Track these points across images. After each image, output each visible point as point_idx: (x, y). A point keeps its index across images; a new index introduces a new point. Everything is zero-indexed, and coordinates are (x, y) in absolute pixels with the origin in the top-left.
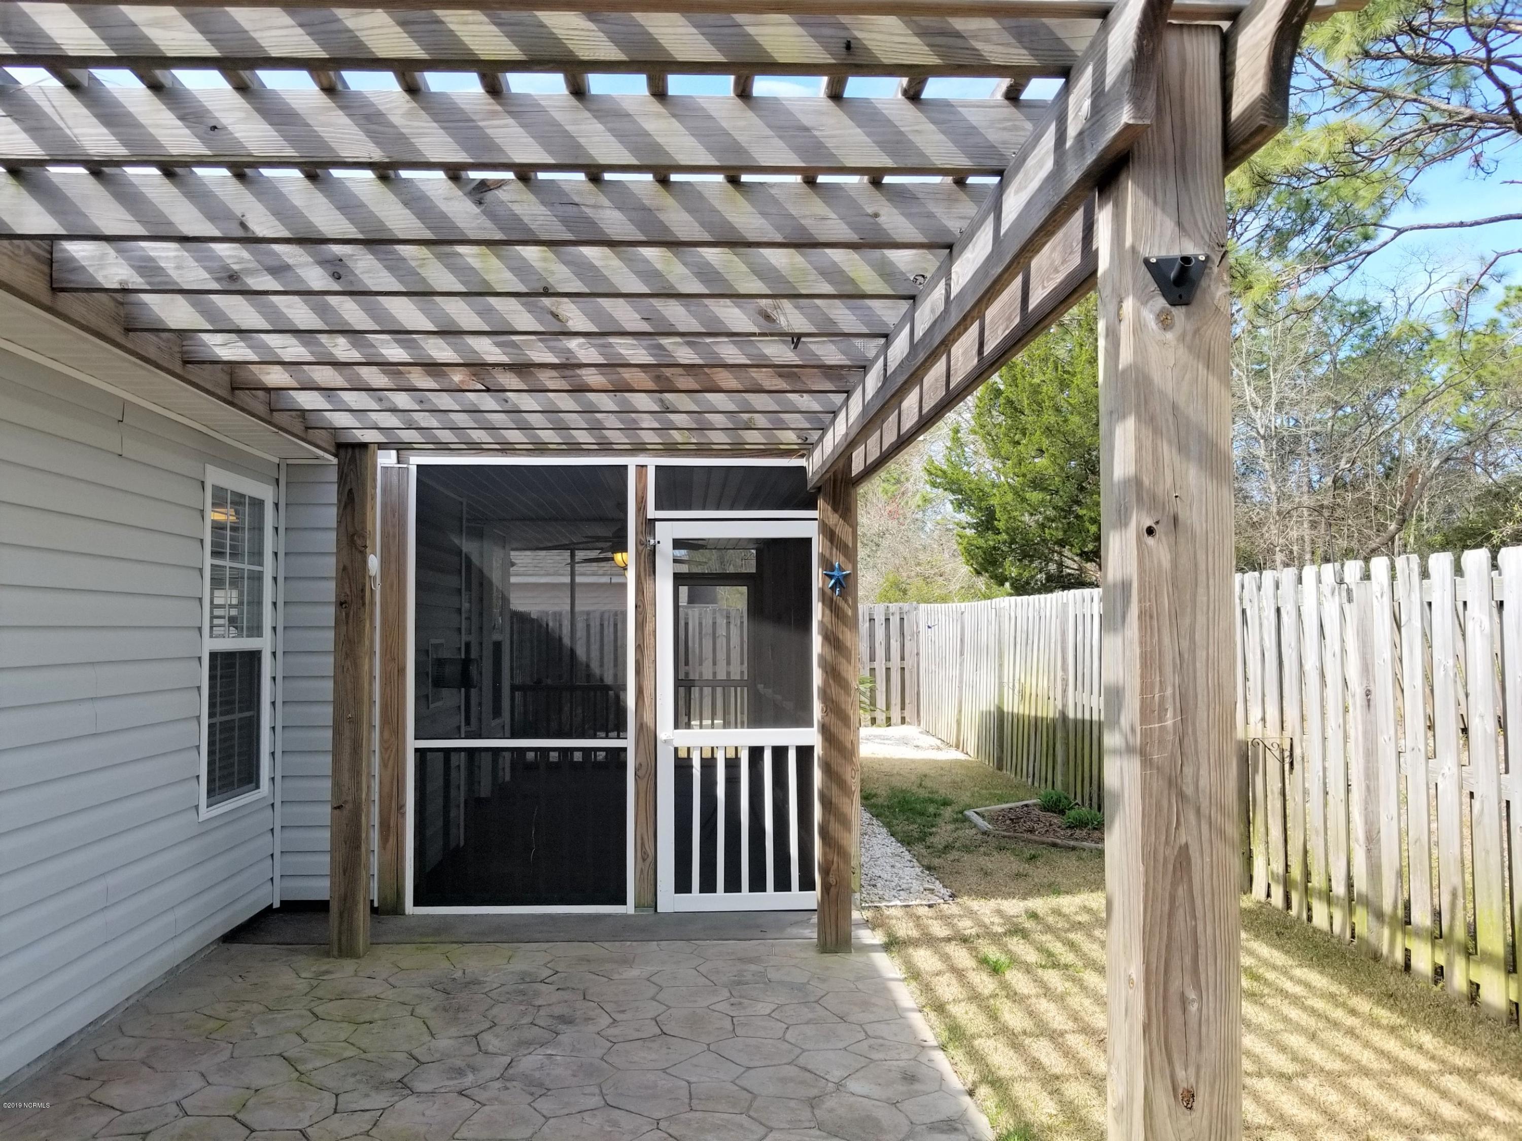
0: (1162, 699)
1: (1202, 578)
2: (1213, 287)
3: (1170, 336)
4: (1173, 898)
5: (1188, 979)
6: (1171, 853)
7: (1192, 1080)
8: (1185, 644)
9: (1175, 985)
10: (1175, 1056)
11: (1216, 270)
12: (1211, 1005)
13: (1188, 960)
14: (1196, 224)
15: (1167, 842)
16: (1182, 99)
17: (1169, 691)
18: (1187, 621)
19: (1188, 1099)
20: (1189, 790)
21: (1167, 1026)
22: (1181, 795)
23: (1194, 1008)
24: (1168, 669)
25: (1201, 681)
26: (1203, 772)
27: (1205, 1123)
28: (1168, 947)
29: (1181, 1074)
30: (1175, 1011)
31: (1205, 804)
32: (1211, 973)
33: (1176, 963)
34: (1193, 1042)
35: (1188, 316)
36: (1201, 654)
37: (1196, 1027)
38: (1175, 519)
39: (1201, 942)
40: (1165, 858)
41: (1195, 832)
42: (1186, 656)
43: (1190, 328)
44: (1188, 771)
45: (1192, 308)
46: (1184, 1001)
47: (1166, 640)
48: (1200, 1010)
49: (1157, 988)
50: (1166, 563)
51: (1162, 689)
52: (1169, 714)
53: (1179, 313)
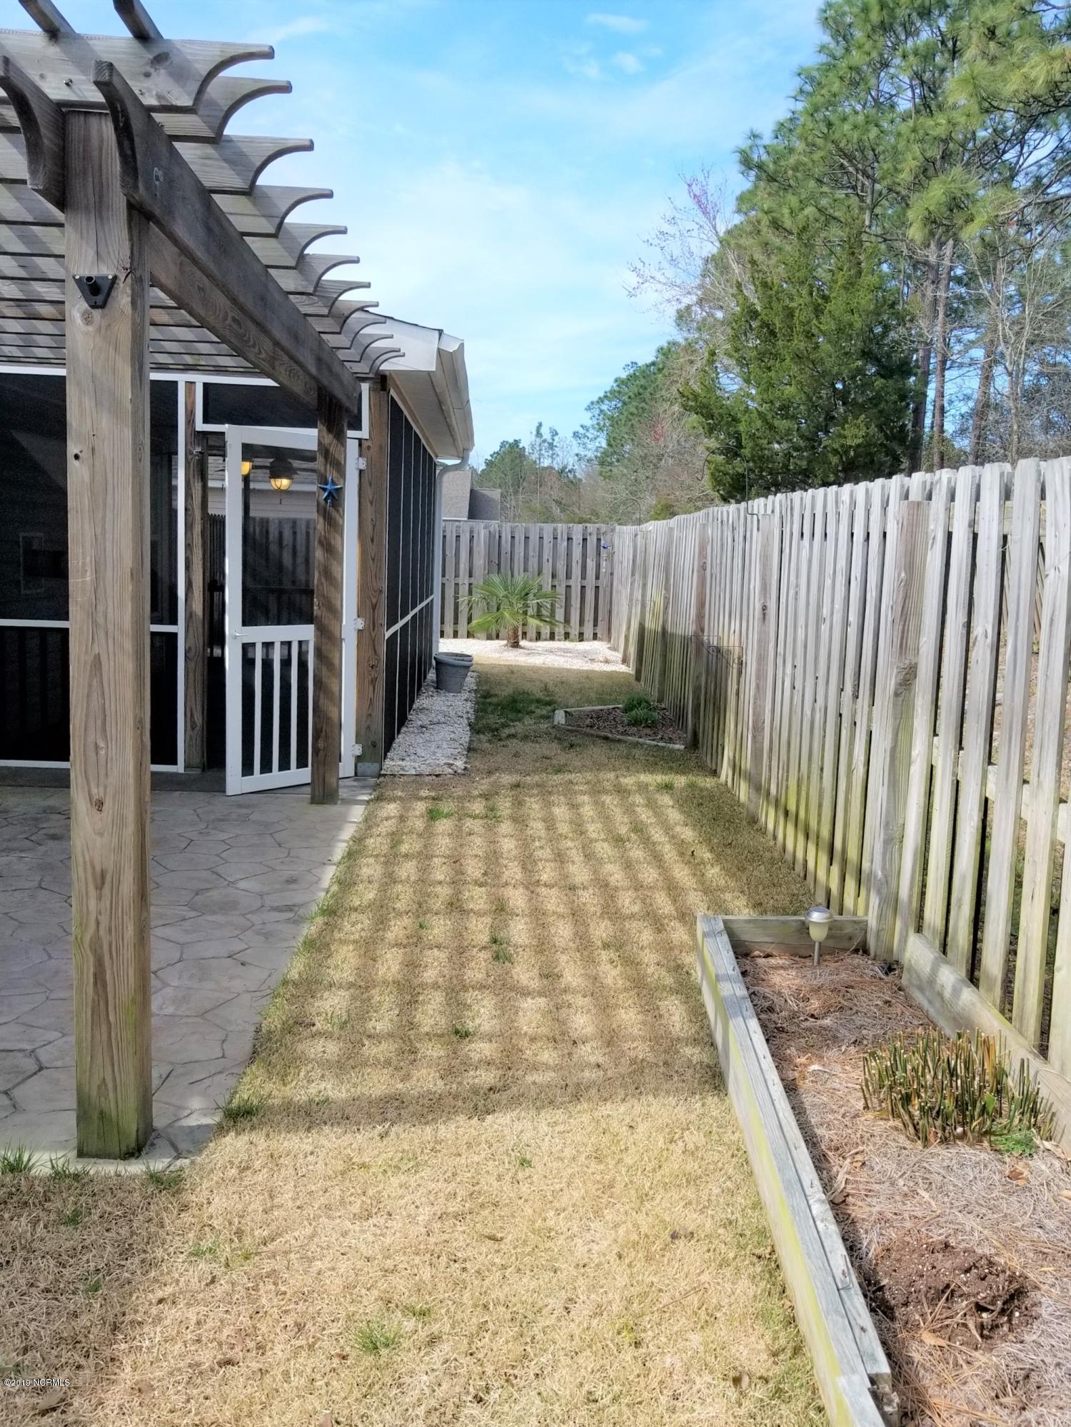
0: (84, 564)
1: (110, 488)
2: (120, 297)
3: (91, 328)
4: (90, 686)
5: (99, 735)
6: (90, 658)
7: (102, 794)
8: (99, 531)
9: (91, 738)
10: (91, 778)
11: (121, 285)
12: (114, 751)
13: (99, 723)
14: (109, 253)
15: (86, 652)
16: (100, 166)
17: (88, 559)
18: (100, 515)
19: (100, 805)
20: (101, 621)
21: (85, 762)
22: (95, 623)
23: (103, 752)
24: (88, 545)
25: (109, 553)
26: (110, 610)
27: (110, 819)
28: (87, 716)
29: (94, 791)
30: (92, 754)
31: (110, 627)
32: (114, 732)
33: (91, 723)
34: (102, 772)
35: (103, 316)
36: (109, 536)
37: (104, 763)
38: (93, 450)
39: (108, 713)
40: (85, 663)
41: (105, 646)
42: (99, 537)
43: (104, 324)
44: (101, 608)
45: (106, 310)
46: (97, 747)
47: (87, 527)
48: (107, 754)
49: (80, 741)
50: (87, 478)
51: (84, 558)
52: (88, 574)
53: (97, 313)
